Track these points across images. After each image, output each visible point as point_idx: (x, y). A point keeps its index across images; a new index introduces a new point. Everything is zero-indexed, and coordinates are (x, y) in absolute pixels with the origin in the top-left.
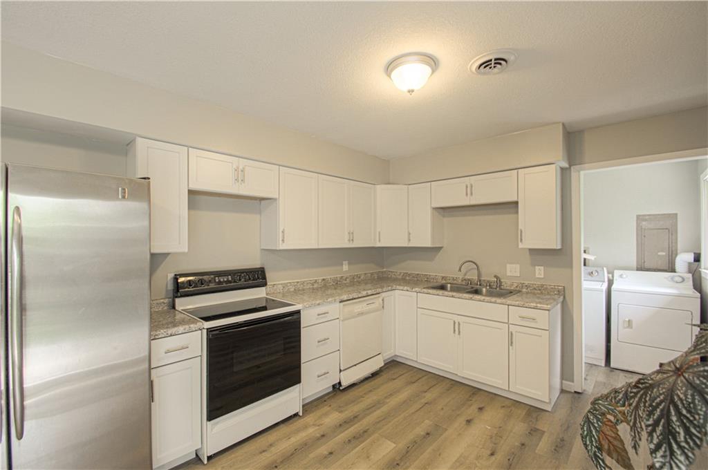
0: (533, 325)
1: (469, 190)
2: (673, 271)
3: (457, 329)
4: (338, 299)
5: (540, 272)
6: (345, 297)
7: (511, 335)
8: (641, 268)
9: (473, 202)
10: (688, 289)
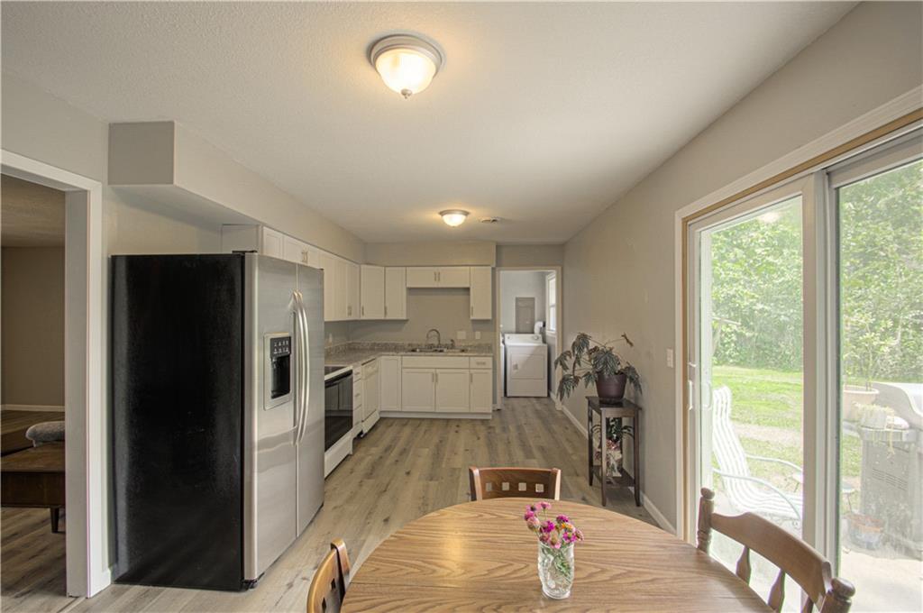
0: (483, 367)
1: (437, 277)
2: (533, 333)
3: (435, 378)
4: (360, 363)
5: (478, 335)
6: (364, 361)
7: (471, 375)
8: (518, 332)
9: (440, 286)
10: (539, 343)
